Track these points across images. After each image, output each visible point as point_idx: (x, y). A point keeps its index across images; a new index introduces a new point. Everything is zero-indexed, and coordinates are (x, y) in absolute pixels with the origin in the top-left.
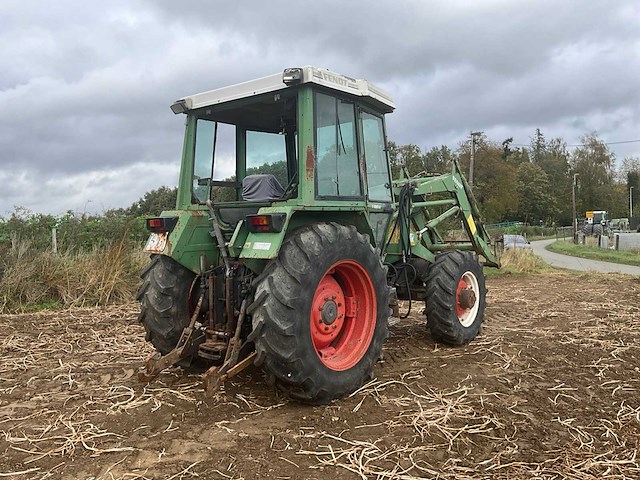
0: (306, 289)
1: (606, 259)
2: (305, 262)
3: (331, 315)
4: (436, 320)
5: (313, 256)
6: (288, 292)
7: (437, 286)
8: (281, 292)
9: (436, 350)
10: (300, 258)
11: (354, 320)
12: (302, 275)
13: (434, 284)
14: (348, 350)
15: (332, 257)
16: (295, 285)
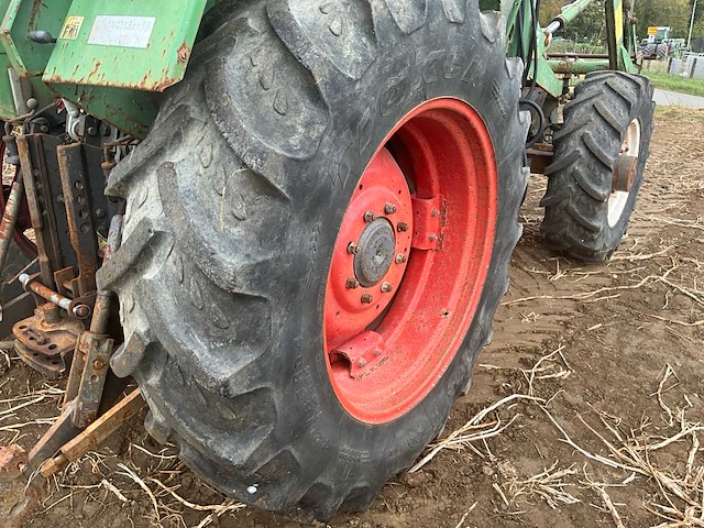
0: (308, 218)
1: (680, 89)
2: (306, 110)
3: (379, 259)
4: (568, 220)
5: (336, 82)
6: (237, 231)
7: (582, 151)
8: (206, 233)
9: (559, 275)
10: (284, 88)
11: (430, 256)
12: (292, 165)
13: (574, 145)
14: (414, 339)
15: (403, 86)
16: (263, 205)
